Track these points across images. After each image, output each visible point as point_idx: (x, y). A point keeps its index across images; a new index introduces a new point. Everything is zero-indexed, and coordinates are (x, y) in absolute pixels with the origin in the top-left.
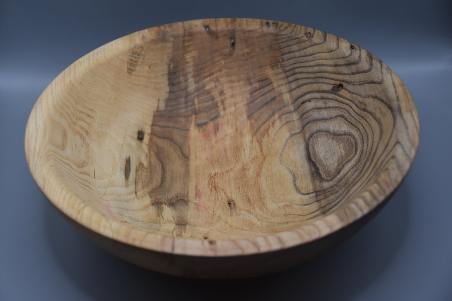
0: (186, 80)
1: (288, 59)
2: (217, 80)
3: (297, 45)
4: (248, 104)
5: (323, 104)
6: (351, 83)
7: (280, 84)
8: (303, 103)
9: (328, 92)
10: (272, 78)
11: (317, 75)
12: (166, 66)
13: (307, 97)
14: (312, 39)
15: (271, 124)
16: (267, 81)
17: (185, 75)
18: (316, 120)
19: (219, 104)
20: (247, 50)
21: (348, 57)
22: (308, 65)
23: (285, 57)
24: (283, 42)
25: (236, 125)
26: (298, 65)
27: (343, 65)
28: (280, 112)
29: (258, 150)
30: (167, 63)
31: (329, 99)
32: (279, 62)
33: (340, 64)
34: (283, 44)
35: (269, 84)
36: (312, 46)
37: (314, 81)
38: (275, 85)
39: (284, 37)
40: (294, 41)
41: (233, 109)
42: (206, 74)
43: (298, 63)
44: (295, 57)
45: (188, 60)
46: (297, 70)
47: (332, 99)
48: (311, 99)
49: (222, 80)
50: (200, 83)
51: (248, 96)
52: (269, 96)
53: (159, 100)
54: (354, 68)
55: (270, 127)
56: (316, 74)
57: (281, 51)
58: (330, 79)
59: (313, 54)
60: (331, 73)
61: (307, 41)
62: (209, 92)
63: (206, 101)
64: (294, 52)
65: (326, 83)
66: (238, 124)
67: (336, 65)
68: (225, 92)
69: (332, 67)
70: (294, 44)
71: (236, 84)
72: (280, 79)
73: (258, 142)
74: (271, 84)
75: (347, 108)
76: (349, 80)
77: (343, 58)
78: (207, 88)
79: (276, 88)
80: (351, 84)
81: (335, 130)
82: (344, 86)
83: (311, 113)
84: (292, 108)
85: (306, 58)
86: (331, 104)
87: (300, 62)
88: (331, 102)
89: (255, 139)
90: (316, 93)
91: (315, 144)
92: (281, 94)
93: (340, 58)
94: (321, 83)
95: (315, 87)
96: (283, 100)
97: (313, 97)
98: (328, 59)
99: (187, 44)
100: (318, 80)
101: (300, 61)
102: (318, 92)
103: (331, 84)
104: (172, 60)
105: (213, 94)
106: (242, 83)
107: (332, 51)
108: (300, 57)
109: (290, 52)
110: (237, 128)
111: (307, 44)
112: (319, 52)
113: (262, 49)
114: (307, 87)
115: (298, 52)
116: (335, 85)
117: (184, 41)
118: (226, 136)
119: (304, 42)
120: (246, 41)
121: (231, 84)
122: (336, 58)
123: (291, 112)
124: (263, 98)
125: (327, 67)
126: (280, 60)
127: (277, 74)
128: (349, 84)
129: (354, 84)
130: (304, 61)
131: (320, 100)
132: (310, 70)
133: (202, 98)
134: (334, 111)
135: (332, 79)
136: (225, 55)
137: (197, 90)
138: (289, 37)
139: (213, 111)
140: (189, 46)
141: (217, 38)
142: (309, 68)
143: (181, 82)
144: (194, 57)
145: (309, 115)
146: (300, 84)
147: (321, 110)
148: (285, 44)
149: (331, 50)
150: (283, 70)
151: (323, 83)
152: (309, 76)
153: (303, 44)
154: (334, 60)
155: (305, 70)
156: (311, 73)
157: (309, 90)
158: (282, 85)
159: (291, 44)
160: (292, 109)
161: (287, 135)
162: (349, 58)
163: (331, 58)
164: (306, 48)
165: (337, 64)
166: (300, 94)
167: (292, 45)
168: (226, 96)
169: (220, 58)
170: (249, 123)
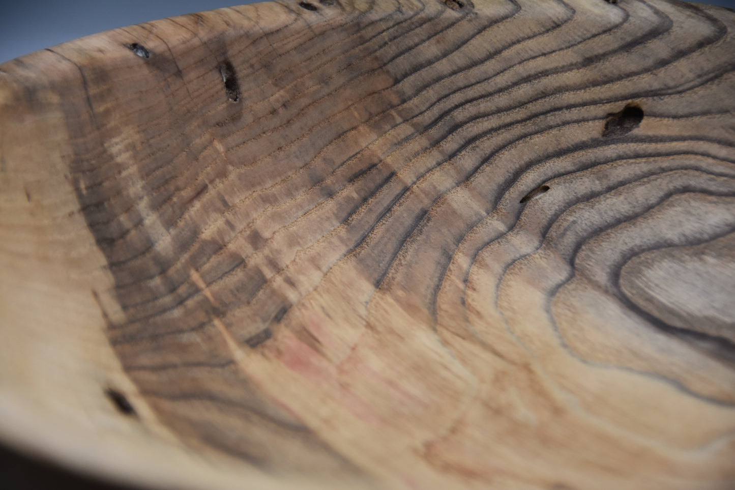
0: (139, 223)
1: (418, 91)
2: (226, 206)
3: (433, 40)
4: (352, 252)
5: (597, 182)
6: (670, 91)
7: (422, 170)
8: (525, 200)
9: (595, 143)
10: (389, 160)
11: (534, 108)
12: (68, 188)
13: (530, 179)
14: (475, 10)
15: (462, 286)
16: (374, 171)
17: (129, 208)
18: (599, 232)
19: (268, 273)
20: (278, 95)
21: (622, 24)
22: (490, 90)
23: (407, 85)
24: (386, 43)
25: (361, 317)
26: (457, 98)
27: (614, 52)
28: (465, 246)
29: (487, 356)
30: (66, 177)
31: (607, 161)
32: (393, 106)
33: (601, 51)
34: (386, 48)
35: (388, 179)
36: (484, 28)
37: (530, 127)
38: (406, 176)
39: (383, 26)
40: (418, 30)
41: (316, 276)
42: (187, 193)
43: (455, 92)
44: (439, 79)
45: (119, 160)
46: (460, 115)
47: (620, 158)
48: (544, 182)
49: (239, 200)
50: (181, 224)
51: (343, 232)
52: (404, 214)
53: (95, 295)
54: (659, 48)
55: (465, 293)
56: (530, 105)
57: (388, 72)
58: (584, 104)
59: (498, 52)
60: (580, 89)
61: (462, 18)
62: (218, 246)
63: (226, 274)
64: (430, 63)
65: (578, 122)
66: (363, 311)
67: (589, 61)
68: (266, 234)
69: (578, 69)
70: (424, 41)
71: (286, 204)
72: (417, 154)
73: (464, 338)
74: (394, 178)
75: (692, 161)
76: (656, 85)
77: (604, 32)
78: (208, 233)
79: (415, 183)
80: (670, 94)
81: (688, 233)
82: (644, 108)
83: (571, 219)
84: (497, 225)
85: (476, 73)
86: (622, 171)
87: (460, 89)
88: (622, 165)
89: (447, 335)
90: (555, 159)
91: (646, 289)
92: (439, 199)
93: (594, 36)
94: (558, 125)
95: (541, 143)
96: (454, 212)
97: (550, 173)
98: (554, 51)
99: (100, 108)
100: (541, 121)
101: (461, 84)
102: (560, 153)
103: (595, 119)
104: (78, 167)
105: (232, 247)
106: (301, 197)
107: (558, 26)
108: (454, 73)
109: (416, 68)
110: (367, 322)
111: (466, 28)
112: (514, 38)
113: (324, 80)
114: (513, 151)
115: (444, 61)
116: (610, 118)
117: (89, 100)
118: (353, 349)
119: (452, 24)
120: (267, 66)
121: (270, 210)
122: (580, 40)
123: (501, 236)
124: (389, 220)
125: (560, 75)
126: (395, 100)
127: (400, 143)
128: (662, 95)
129: (680, 89)
130: (473, 81)
131: (578, 174)
132: (502, 100)
133: (207, 267)
134: (648, 185)
135: (594, 103)
136: (219, 124)
137: (183, 245)
138: (398, 24)
139: (261, 294)
140: (107, 113)
141: (179, 74)
142: (496, 96)
143: (128, 231)
144: (132, 147)
145: (565, 224)
146: (488, 152)
147: (597, 199)
148: (394, 48)
149: (554, 22)
150: (413, 125)
151: (565, 123)
152: (507, 118)
153: (451, 31)
154: (576, 48)
155: (484, 106)
156: (509, 109)
157: (526, 159)
158: (430, 170)
159: (411, 43)
160: (502, 227)
161: (537, 297)
162: (626, 25)
163: (563, 46)
164: (465, 42)
165: (588, 55)
166: (500, 179)
167: (417, 45)
168: (275, 245)
169: (207, 136)
170: (391, 300)
